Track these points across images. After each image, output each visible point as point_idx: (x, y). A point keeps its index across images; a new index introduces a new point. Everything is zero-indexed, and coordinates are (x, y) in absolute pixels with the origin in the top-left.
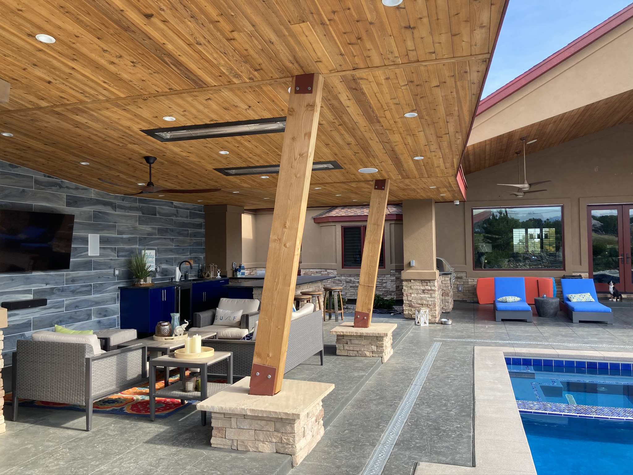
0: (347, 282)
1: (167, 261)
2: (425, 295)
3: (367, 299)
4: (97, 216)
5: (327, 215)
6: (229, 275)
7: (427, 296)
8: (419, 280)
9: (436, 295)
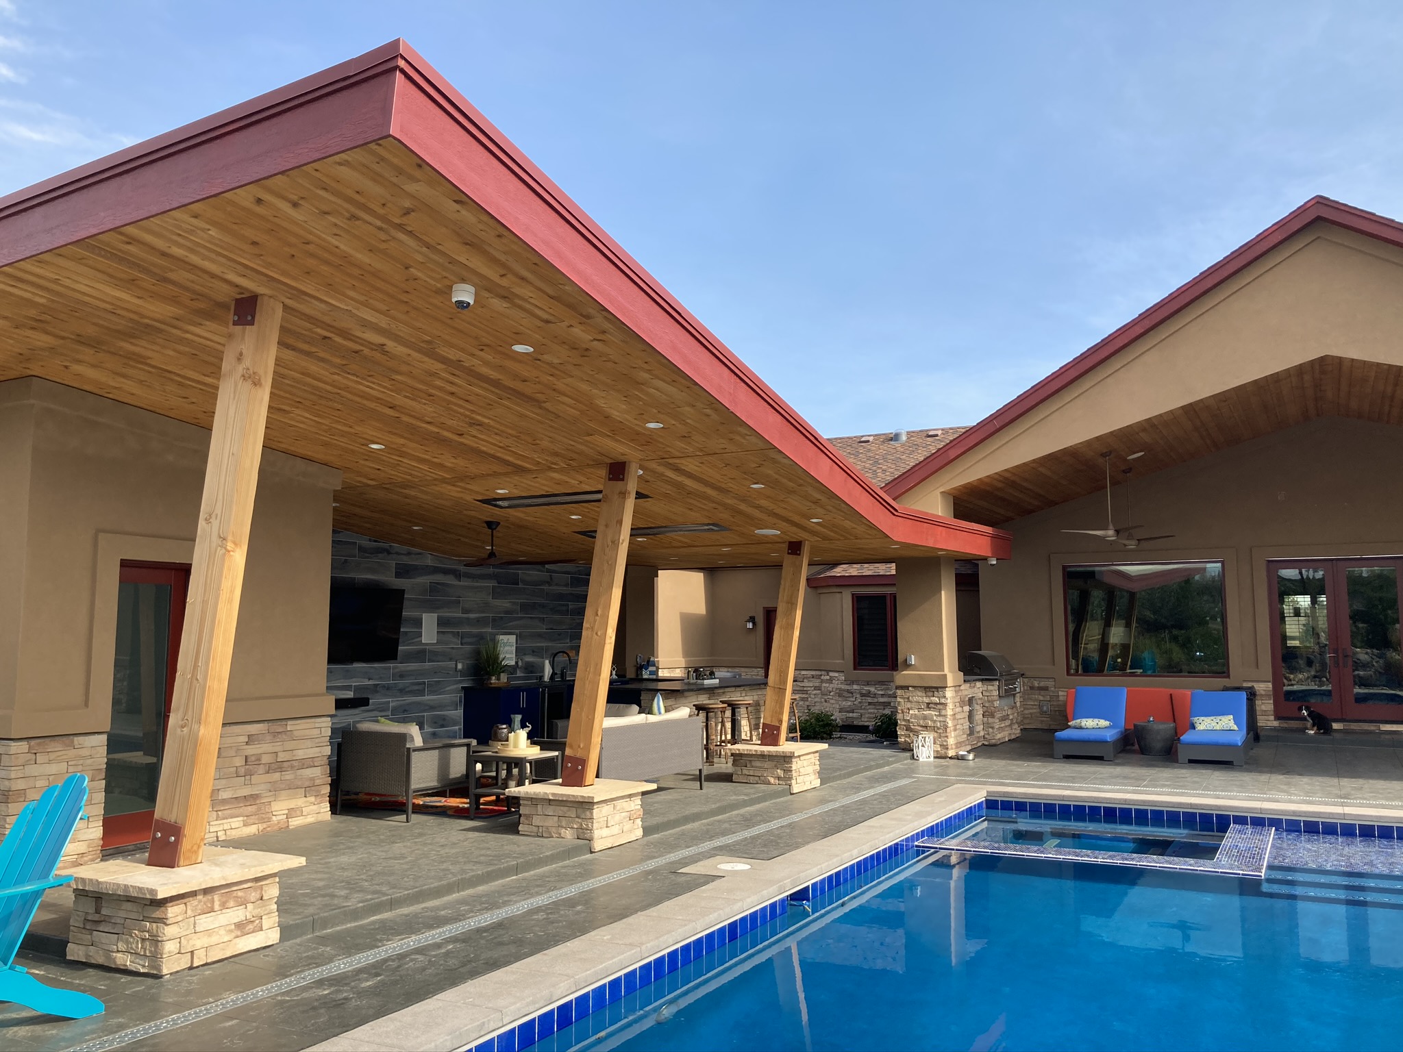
0: (863, 695)
1: (533, 652)
2: (930, 712)
3: (778, 707)
4: (434, 588)
5: (829, 574)
6: (631, 674)
7: (933, 713)
8: (921, 687)
9: (949, 712)
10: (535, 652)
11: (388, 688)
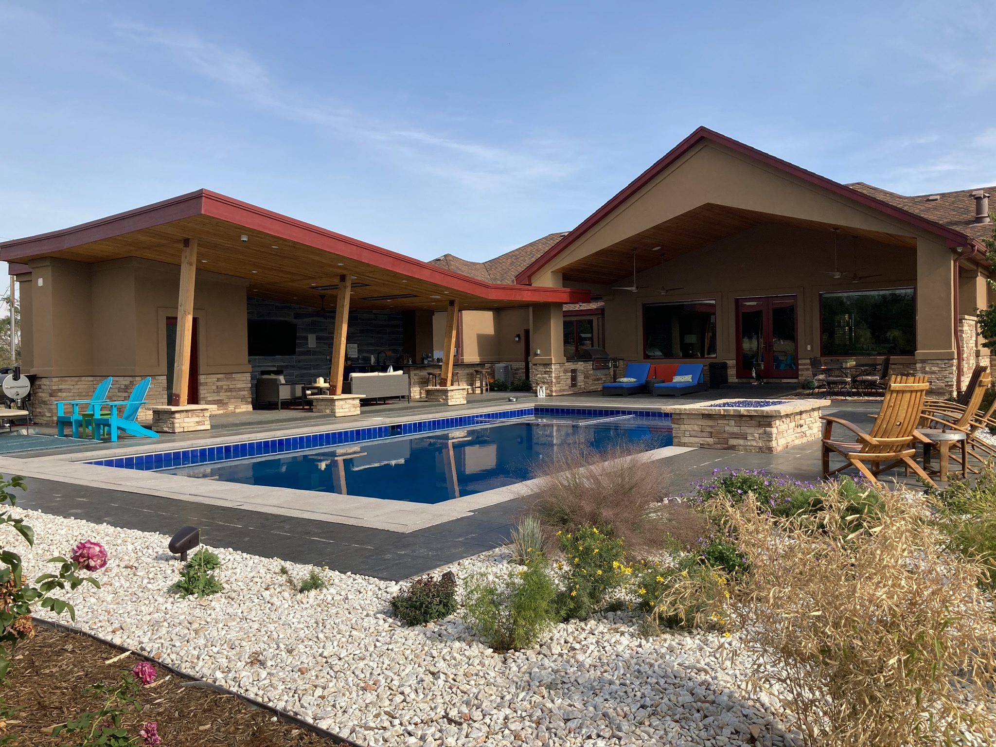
2: (545, 375)
4: (313, 323)
8: (542, 364)
9: (553, 375)
10: (368, 352)
11: (293, 367)
